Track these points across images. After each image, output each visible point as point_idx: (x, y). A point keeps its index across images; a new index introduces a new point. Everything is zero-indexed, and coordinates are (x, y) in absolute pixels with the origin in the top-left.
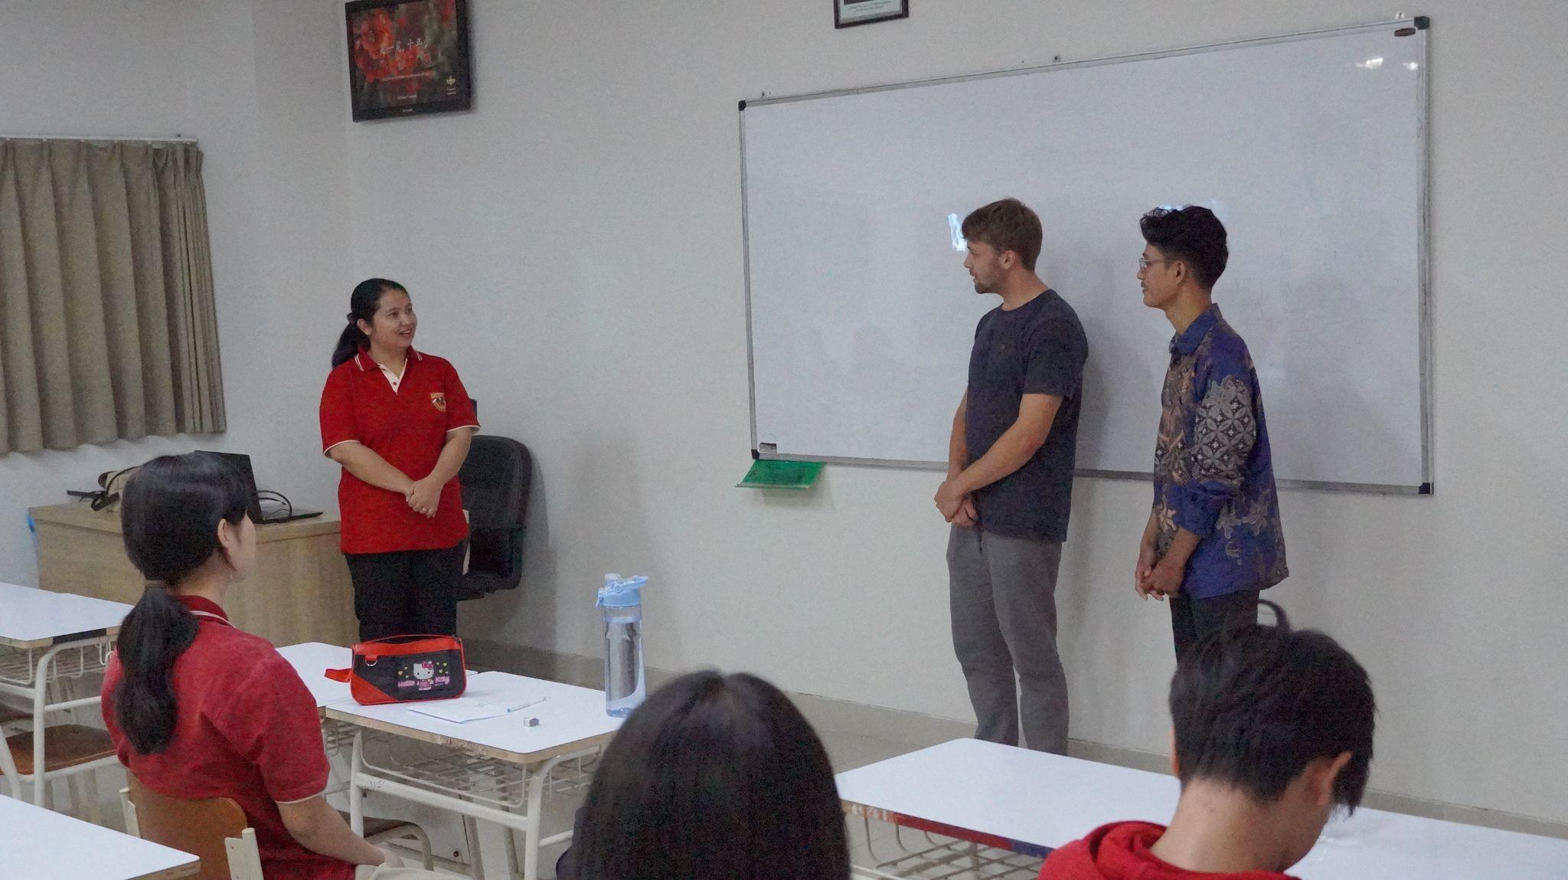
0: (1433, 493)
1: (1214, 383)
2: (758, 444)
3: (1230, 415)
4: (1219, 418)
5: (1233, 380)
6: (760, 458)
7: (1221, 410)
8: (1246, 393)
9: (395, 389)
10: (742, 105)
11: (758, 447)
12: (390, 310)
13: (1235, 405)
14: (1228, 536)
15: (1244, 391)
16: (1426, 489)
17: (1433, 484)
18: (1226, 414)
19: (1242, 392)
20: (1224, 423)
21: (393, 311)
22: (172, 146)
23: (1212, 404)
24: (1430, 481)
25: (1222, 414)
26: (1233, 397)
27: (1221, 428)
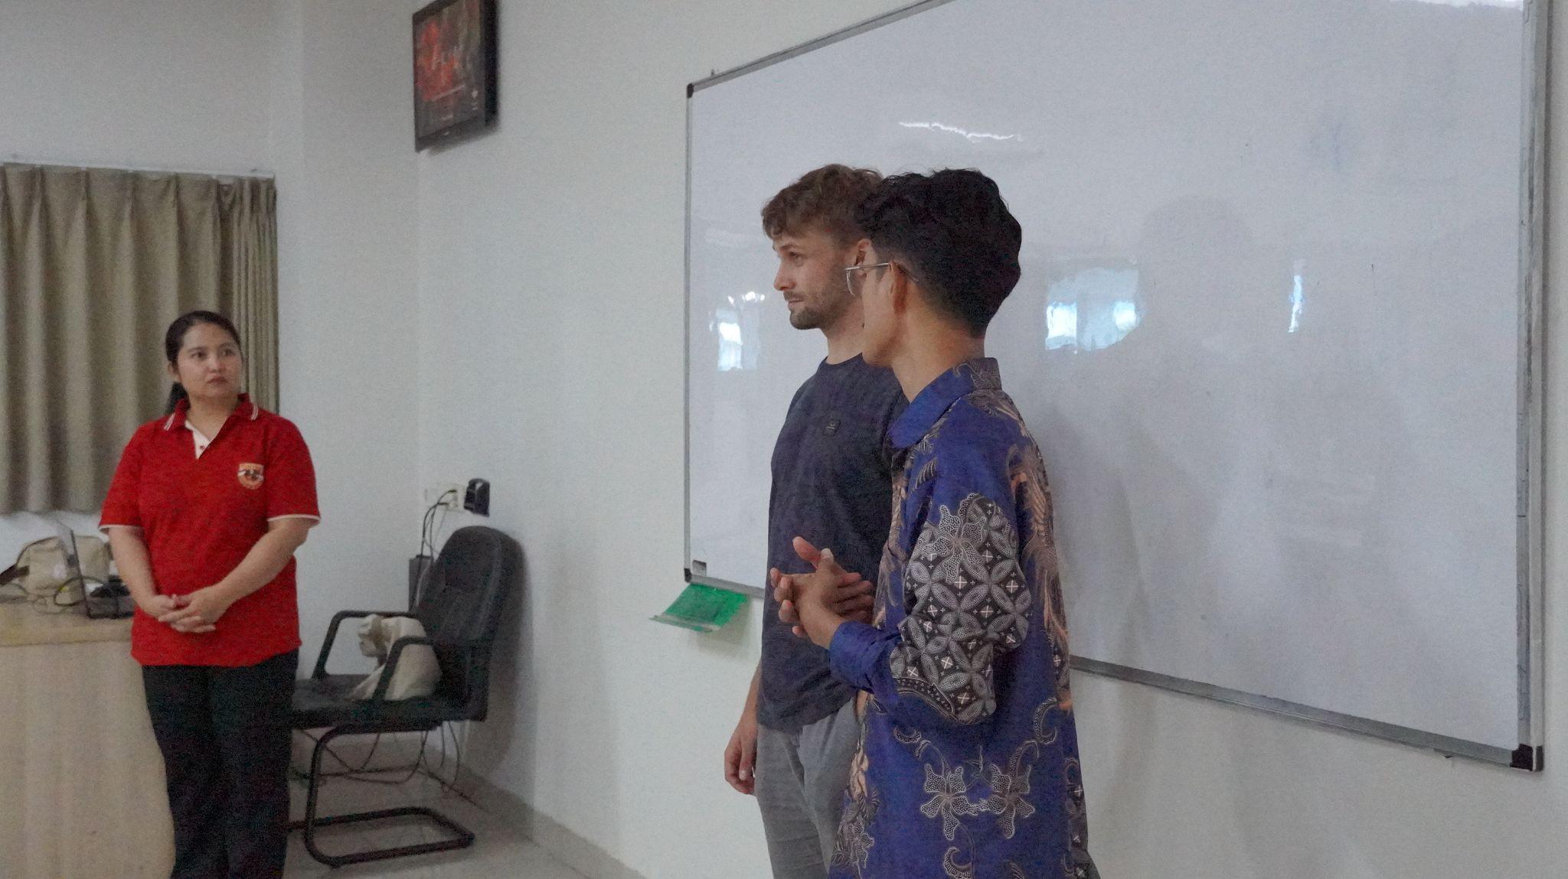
0: (1541, 766)
1: (944, 509)
2: (692, 561)
3: (981, 574)
4: (960, 583)
5: (981, 504)
6: (693, 580)
7: (962, 566)
8: (1006, 531)
9: (199, 453)
10: (690, 90)
11: (691, 564)
12: (198, 348)
13: (988, 556)
14: (949, 835)
15: (1003, 527)
16: (1525, 759)
17: (1540, 750)
18: (974, 573)
19: (999, 529)
20: (971, 593)
21: (199, 351)
22: (240, 181)
23: (943, 555)
24: (1534, 744)
25: (966, 574)
26: (982, 539)
27: (966, 603)
